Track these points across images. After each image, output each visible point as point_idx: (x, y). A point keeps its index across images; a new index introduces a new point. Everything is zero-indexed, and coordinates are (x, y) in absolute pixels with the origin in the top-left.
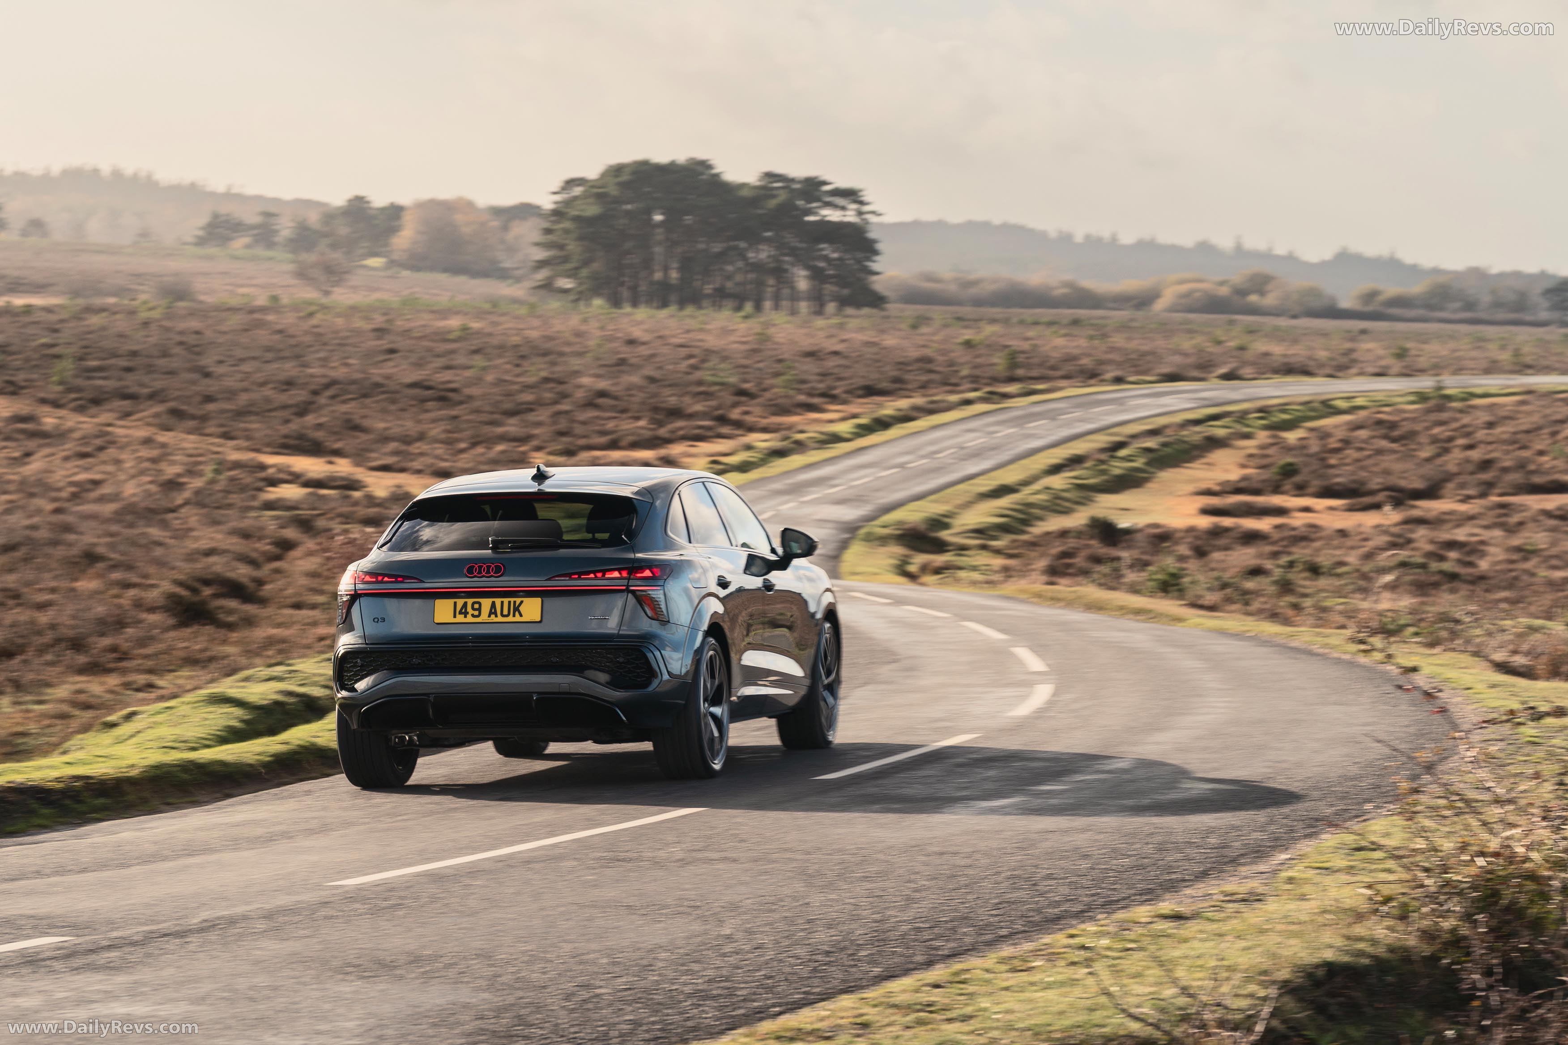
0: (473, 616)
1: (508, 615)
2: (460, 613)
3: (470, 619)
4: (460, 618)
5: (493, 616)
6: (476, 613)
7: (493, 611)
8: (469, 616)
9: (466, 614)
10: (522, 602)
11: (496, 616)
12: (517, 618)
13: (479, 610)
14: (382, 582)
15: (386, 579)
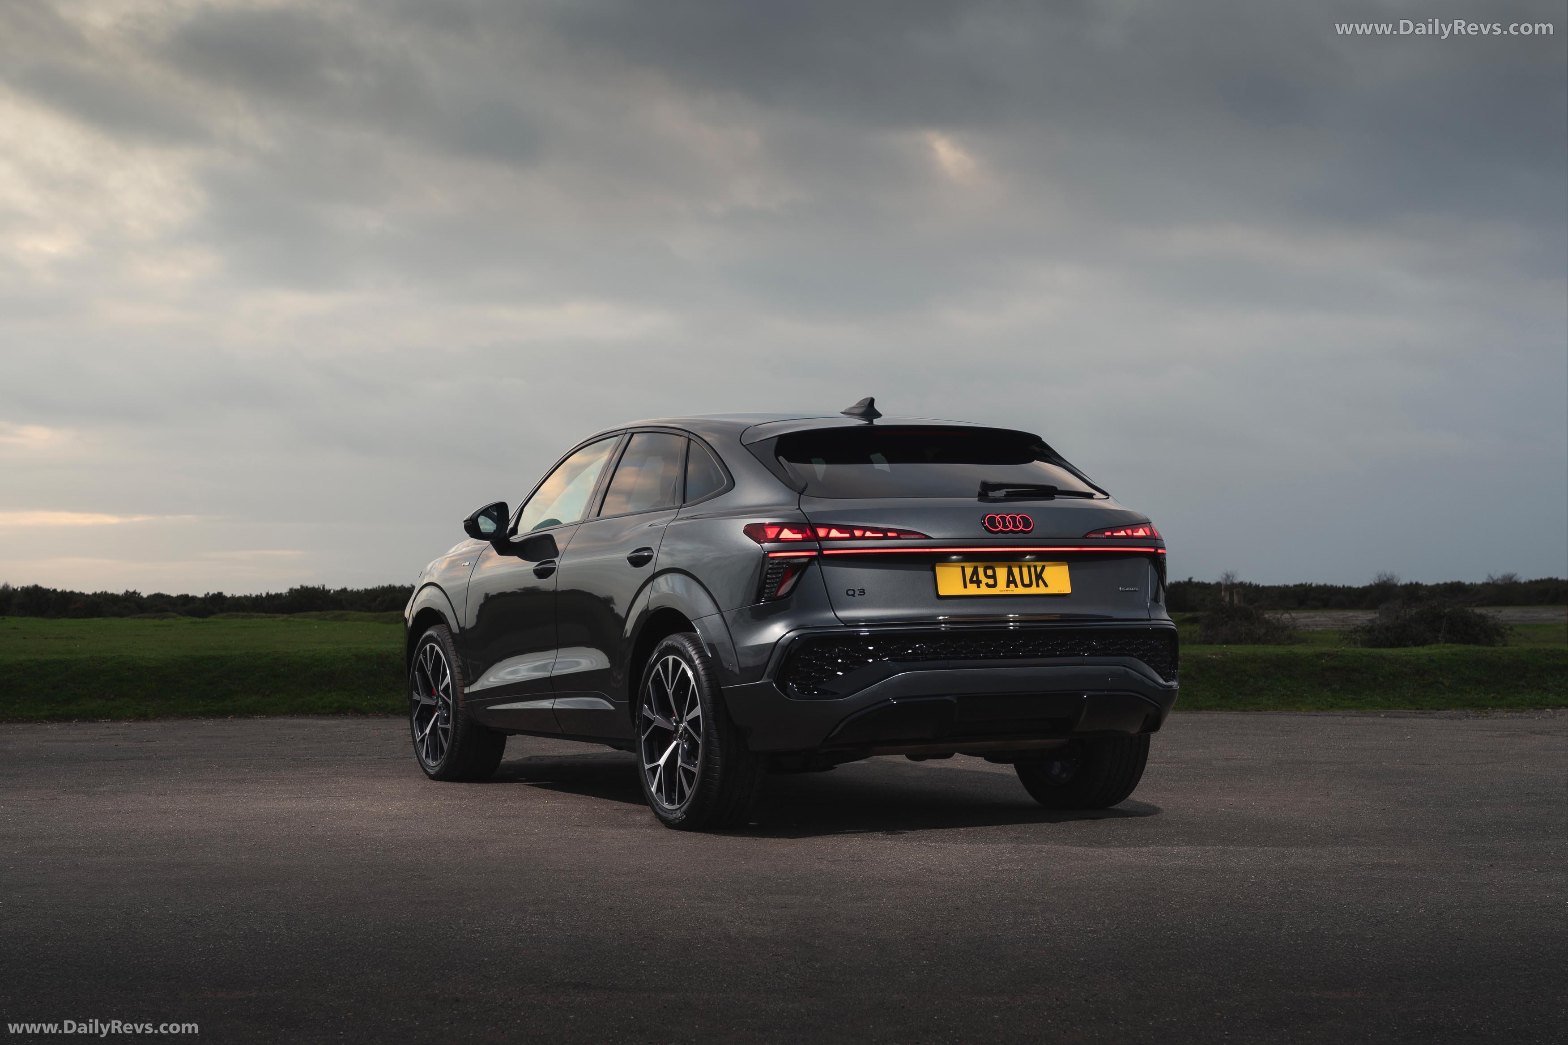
0: (988, 585)
1: (1030, 585)
2: (972, 581)
3: (984, 590)
4: (972, 590)
5: (1012, 585)
6: (991, 582)
7: (1011, 581)
8: (983, 585)
9: (978, 583)
10: (1043, 568)
11: (1016, 586)
12: (1042, 590)
13: (994, 577)
14: (863, 538)
15: (868, 534)
